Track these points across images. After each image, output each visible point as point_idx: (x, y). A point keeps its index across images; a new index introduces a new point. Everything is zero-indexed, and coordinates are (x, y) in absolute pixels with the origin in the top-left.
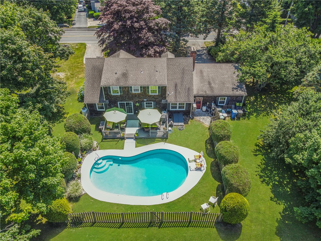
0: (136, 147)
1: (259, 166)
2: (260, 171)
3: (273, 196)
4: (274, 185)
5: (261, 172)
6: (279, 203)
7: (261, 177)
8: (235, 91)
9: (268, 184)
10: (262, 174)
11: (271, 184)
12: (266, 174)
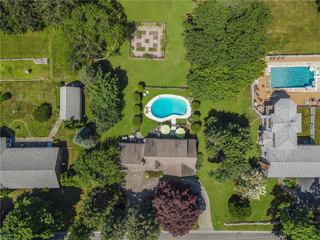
0: (171, 119)
3: (124, 96)
4: (122, 100)
6: (123, 93)
8: (124, 146)
9: (124, 100)
10: (124, 105)
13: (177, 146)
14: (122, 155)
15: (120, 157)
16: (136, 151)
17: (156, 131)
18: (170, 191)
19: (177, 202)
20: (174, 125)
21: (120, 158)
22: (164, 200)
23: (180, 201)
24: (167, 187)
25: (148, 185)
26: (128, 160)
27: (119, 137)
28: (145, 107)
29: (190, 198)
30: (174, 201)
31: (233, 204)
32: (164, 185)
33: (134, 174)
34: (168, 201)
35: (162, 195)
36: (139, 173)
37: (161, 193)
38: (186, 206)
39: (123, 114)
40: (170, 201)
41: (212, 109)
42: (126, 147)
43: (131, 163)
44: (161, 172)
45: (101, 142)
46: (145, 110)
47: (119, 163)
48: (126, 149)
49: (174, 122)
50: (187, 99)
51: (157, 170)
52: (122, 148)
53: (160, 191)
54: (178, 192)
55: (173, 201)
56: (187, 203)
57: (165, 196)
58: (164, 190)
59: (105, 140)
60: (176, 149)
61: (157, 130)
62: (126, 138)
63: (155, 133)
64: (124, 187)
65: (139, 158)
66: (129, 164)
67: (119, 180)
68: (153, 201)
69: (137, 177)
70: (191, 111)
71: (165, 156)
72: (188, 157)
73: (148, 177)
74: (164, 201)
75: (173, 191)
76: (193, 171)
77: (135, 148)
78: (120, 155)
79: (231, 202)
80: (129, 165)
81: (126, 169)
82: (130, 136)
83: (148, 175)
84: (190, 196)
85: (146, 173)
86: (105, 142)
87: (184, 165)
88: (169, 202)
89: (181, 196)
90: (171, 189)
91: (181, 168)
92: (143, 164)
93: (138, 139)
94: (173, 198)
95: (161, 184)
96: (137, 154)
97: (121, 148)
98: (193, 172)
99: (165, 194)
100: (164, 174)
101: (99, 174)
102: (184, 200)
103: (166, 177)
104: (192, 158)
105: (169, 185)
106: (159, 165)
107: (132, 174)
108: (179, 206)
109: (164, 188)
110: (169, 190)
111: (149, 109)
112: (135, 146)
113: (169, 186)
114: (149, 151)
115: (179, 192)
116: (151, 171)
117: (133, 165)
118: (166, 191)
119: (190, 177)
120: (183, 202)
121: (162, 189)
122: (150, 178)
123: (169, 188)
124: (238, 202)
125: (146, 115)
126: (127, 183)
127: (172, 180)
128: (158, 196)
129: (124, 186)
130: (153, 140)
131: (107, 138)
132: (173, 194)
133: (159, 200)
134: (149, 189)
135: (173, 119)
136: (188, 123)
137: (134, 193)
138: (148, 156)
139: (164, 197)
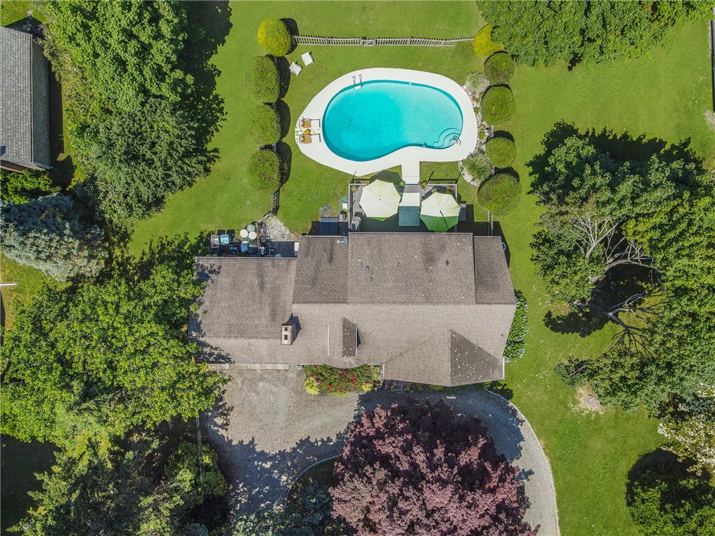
0: (400, 167)
1: (217, 130)
2: (219, 120)
3: (216, 78)
4: (208, 94)
5: (218, 118)
6: (212, 66)
7: (221, 110)
8: (215, 267)
9: (216, 97)
10: (218, 114)
11: (211, 97)
12: (212, 114)
13: (430, 259)
14: (207, 303)
15: (199, 312)
16: (262, 285)
17: (343, 212)
18: (407, 449)
19: (439, 497)
20: (413, 188)
21: (197, 315)
22: (382, 485)
23: (455, 492)
24: (391, 430)
25: (317, 422)
26: (233, 322)
27: (201, 237)
28: (301, 118)
29: (495, 477)
30: (427, 494)
31: (654, 494)
32: (379, 423)
33: (262, 379)
34: (401, 494)
35: (372, 466)
36: (281, 377)
37: (366, 455)
38: (482, 516)
39: (216, 150)
40: (410, 493)
41: (558, 125)
42: (223, 272)
43: (242, 334)
44: (363, 372)
45: (128, 259)
46: (299, 130)
47: (194, 334)
48: (223, 280)
49: (411, 176)
50: (462, 84)
51: (349, 362)
52: (207, 277)
53: (364, 446)
54: (439, 452)
55: (421, 490)
56: (486, 502)
57: (386, 471)
58: (381, 442)
59: (147, 251)
60: (427, 270)
61: (345, 206)
62: (225, 240)
63: (341, 219)
64: (222, 432)
65: (274, 315)
66: (236, 337)
67: (189, 407)
68: (336, 492)
69: (274, 394)
70: (476, 131)
71: (380, 302)
72: (477, 303)
73: (313, 391)
74: (381, 490)
75: (417, 449)
76: (492, 364)
77: (261, 276)
78: (200, 304)
79: (642, 484)
80: (233, 341)
81: (226, 359)
82: (243, 233)
83: (315, 384)
84: (495, 468)
85: (307, 377)
86: (145, 259)
87: (461, 337)
88: (407, 499)
89: (455, 471)
90: (410, 437)
91: (448, 352)
92: (288, 333)
93: (273, 243)
94: (423, 477)
95: (365, 420)
96: (267, 300)
97: (204, 277)
98: (494, 368)
99: (385, 460)
100: (376, 377)
101: (99, 379)
102: (472, 489)
103: (384, 393)
104: (494, 307)
105: (401, 422)
106: (359, 342)
107: (252, 380)
108: (450, 515)
109: (379, 435)
110: (400, 441)
111: (316, 128)
112: (259, 267)
113: (401, 426)
114: (314, 282)
115: (447, 451)
116: (325, 367)
117: (253, 341)
118: (386, 447)
119: (478, 387)
120: (469, 499)
121: (370, 439)
122: (322, 393)
123: (401, 433)
124: (673, 482)
125: (305, 149)
126: (233, 417)
127: (412, 402)
128: (355, 468)
129: (223, 428)
130: (333, 244)
131: (155, 244)
132: (421, 458)
133: (360, 486)
134: (322, 440)
135: (409, 162)
136: (468, 177)
137: (263, 456)
138: (311, 302)
139: (382, 474)
